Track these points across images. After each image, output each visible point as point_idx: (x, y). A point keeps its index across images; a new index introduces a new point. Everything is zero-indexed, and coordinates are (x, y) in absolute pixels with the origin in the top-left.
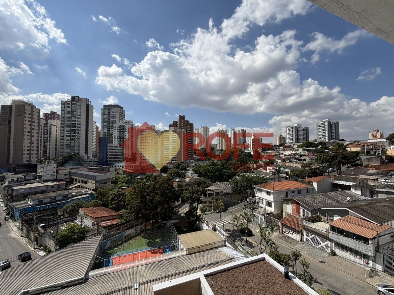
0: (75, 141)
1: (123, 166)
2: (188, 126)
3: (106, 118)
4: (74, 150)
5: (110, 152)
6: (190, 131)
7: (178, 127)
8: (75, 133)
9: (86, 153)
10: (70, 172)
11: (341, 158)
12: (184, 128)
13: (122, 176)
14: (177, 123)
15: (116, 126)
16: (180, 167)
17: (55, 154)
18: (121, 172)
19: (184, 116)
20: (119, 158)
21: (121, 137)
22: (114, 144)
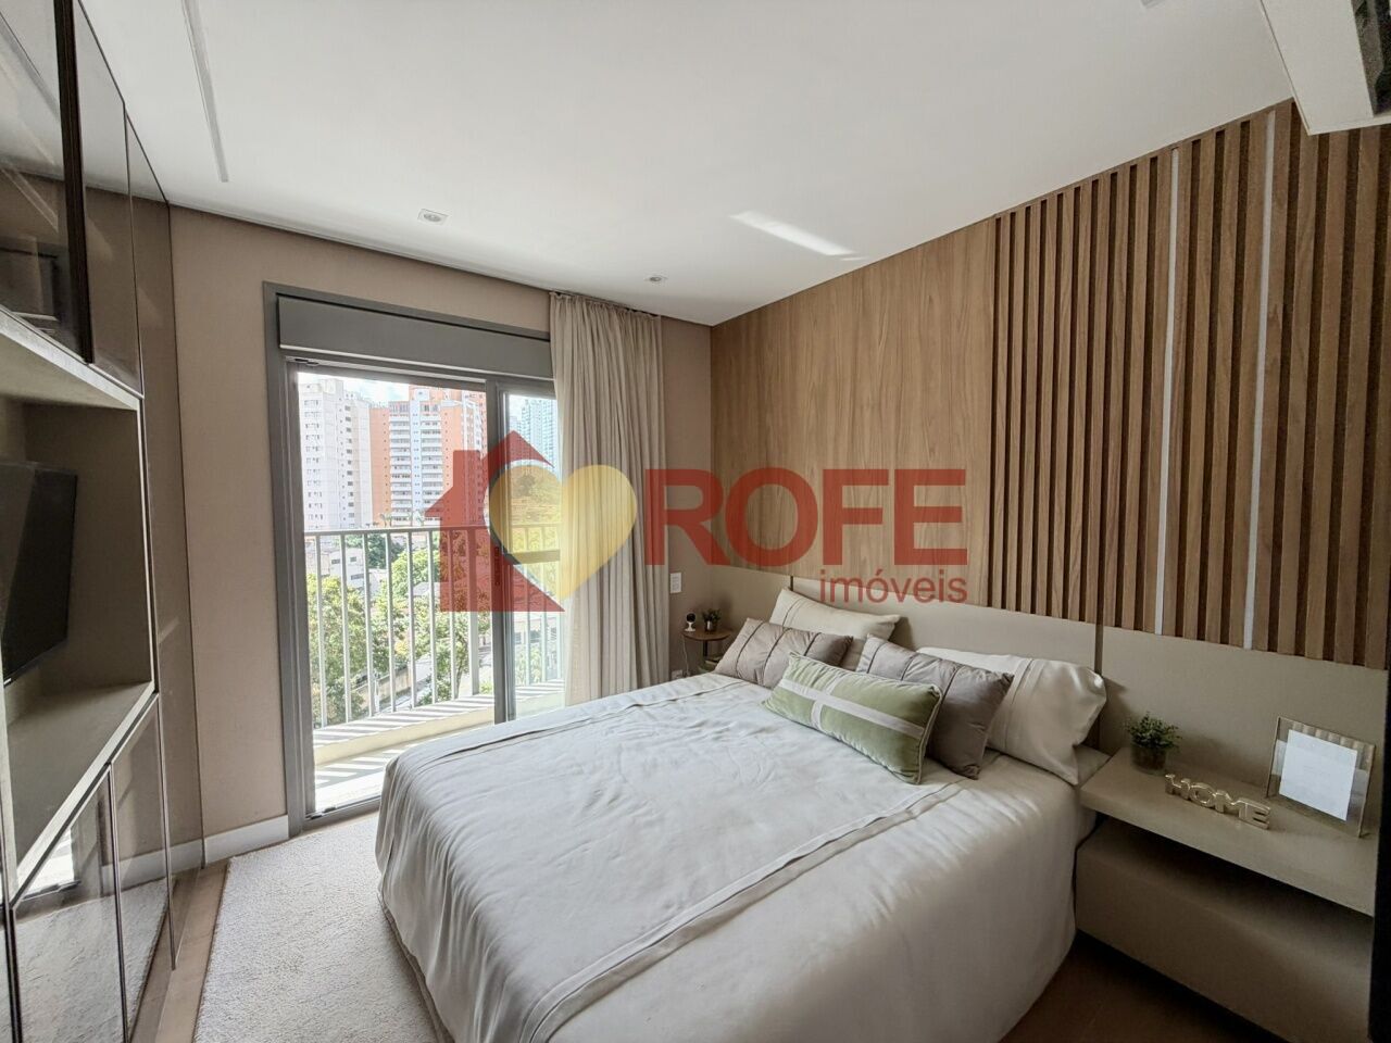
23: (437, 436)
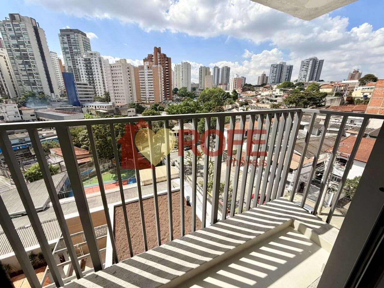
0: (33, 77)
1: (95, 107)
2: (166, 61)
3: (67, 48)
4: (36, 88)
5: (79, 91)
6: (167, 67)
7: (154, 62)
8: (30, 66)
9: (52, 91)
10: (35, 112)
11: (308, 99)
12: (160, 64)
13: (96, 116)
14: (153, 57)
15: (81, 59)
16: (158, 107)
17: (15, 93)
18: (94, 112)
19: (160, 48)
20: (91, 97)
21: (90, 73)
22: (82, 81)
23: (152, 76)
